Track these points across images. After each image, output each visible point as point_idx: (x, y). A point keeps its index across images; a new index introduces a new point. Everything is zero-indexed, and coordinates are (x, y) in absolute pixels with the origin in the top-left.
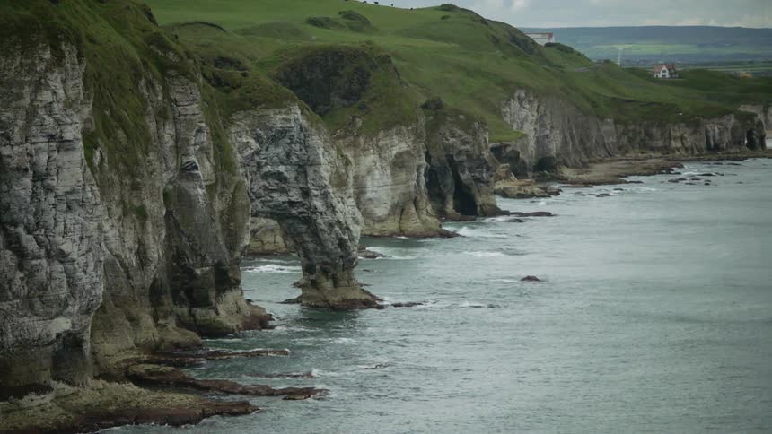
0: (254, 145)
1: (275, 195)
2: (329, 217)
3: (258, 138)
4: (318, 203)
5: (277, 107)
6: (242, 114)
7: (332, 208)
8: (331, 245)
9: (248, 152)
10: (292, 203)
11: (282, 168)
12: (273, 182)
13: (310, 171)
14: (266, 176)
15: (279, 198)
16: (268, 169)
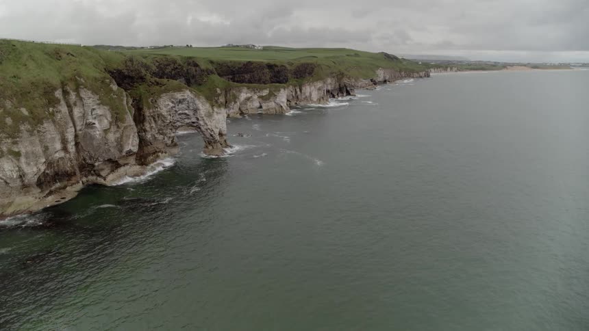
0: (171, 105)
1: (186, 120)
2: (205, 127)
3: (173, 102)
4: (201, 123)
5: (179, 91)
6: (164, 94)
7: (206, 124)
8: (208, 136)
9: (169, 107)
10: (194, 123)
11: (186, 112)
12: (184, 116)
13: (198, 111)
14: (180, 114)
15: (187, 121)
16: (180, 112)
